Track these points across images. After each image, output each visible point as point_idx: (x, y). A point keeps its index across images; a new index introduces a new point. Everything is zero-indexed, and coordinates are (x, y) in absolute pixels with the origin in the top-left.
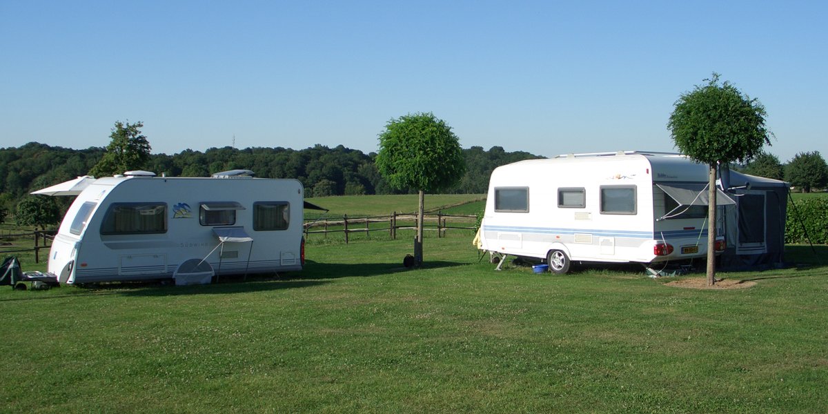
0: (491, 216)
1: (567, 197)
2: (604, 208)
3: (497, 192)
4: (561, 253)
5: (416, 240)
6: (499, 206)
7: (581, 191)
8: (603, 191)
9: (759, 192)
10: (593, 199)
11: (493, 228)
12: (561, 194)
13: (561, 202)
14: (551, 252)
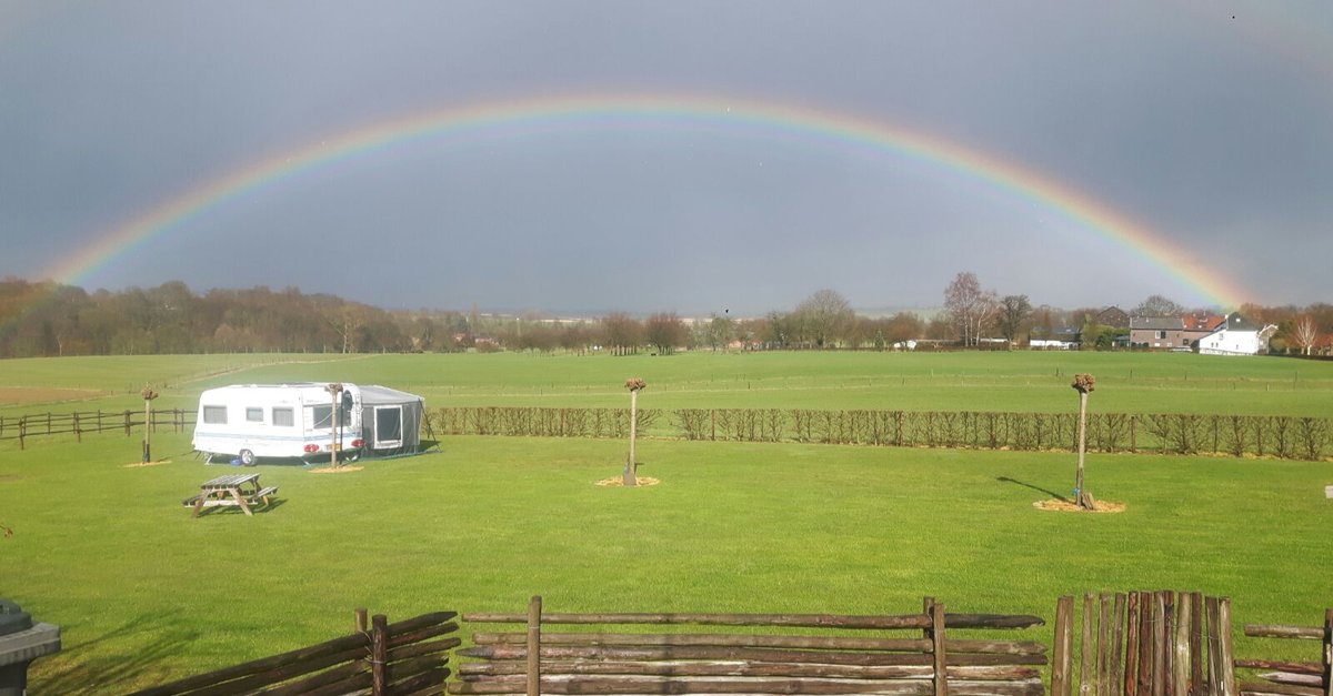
0: (201, 426)
1: (253, 414)
2: (275, 422)
3: (206, 408)
4: (249, 451)
5: (144, 442)
6: (206, 420)
7: (260, 410)
8: (275, 410)
9: (395, 406)
10: (268, 415)
11: (203, 434)
12: (248, 410)
13: (248, 418)
14: (242, 451)
